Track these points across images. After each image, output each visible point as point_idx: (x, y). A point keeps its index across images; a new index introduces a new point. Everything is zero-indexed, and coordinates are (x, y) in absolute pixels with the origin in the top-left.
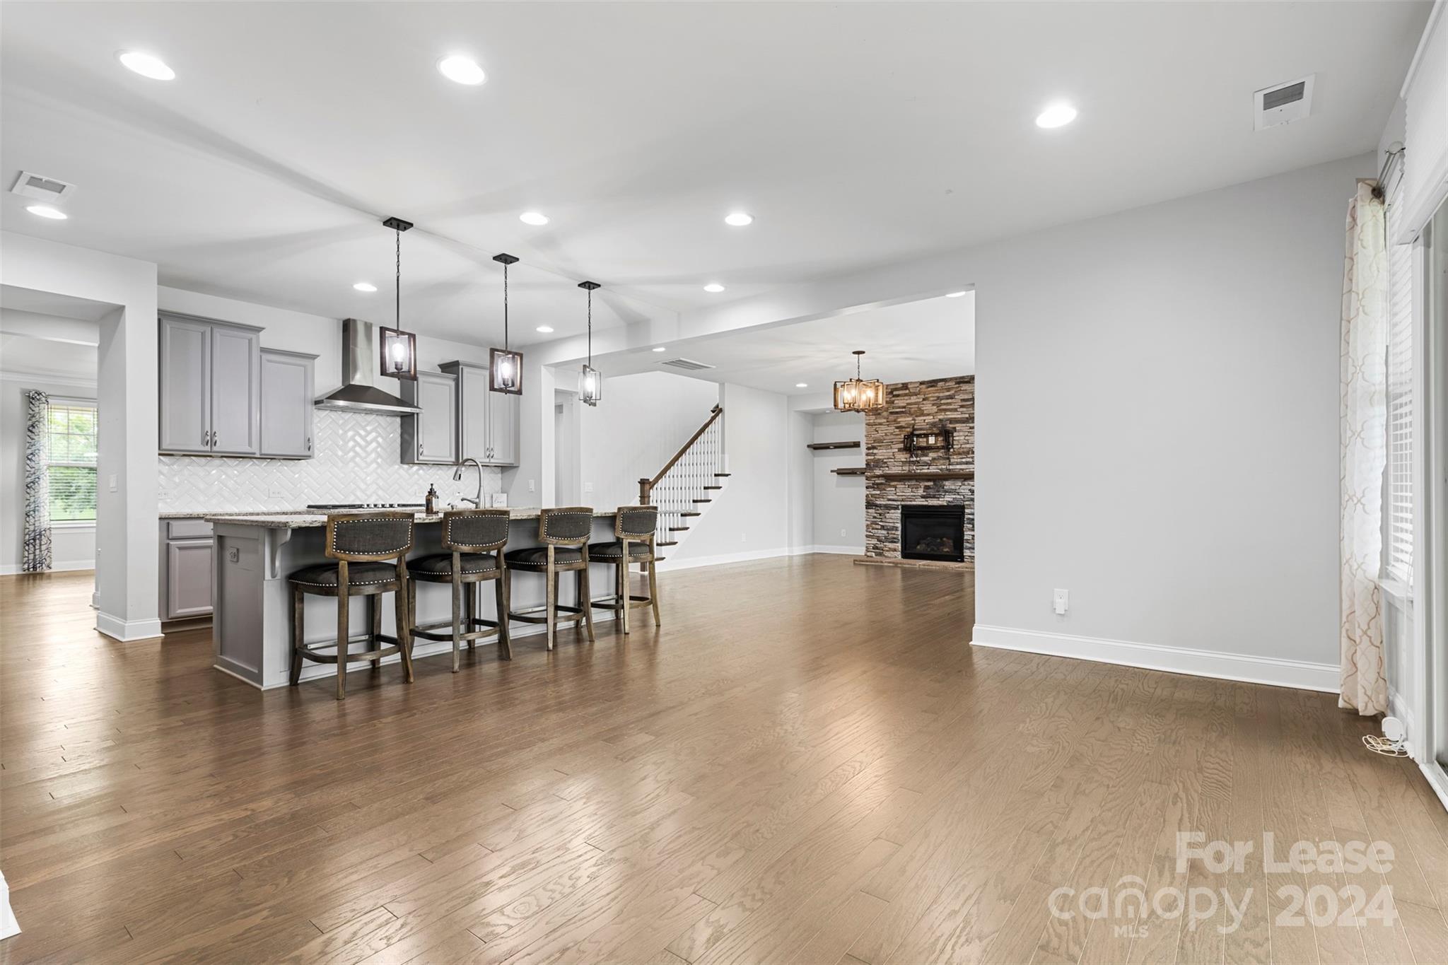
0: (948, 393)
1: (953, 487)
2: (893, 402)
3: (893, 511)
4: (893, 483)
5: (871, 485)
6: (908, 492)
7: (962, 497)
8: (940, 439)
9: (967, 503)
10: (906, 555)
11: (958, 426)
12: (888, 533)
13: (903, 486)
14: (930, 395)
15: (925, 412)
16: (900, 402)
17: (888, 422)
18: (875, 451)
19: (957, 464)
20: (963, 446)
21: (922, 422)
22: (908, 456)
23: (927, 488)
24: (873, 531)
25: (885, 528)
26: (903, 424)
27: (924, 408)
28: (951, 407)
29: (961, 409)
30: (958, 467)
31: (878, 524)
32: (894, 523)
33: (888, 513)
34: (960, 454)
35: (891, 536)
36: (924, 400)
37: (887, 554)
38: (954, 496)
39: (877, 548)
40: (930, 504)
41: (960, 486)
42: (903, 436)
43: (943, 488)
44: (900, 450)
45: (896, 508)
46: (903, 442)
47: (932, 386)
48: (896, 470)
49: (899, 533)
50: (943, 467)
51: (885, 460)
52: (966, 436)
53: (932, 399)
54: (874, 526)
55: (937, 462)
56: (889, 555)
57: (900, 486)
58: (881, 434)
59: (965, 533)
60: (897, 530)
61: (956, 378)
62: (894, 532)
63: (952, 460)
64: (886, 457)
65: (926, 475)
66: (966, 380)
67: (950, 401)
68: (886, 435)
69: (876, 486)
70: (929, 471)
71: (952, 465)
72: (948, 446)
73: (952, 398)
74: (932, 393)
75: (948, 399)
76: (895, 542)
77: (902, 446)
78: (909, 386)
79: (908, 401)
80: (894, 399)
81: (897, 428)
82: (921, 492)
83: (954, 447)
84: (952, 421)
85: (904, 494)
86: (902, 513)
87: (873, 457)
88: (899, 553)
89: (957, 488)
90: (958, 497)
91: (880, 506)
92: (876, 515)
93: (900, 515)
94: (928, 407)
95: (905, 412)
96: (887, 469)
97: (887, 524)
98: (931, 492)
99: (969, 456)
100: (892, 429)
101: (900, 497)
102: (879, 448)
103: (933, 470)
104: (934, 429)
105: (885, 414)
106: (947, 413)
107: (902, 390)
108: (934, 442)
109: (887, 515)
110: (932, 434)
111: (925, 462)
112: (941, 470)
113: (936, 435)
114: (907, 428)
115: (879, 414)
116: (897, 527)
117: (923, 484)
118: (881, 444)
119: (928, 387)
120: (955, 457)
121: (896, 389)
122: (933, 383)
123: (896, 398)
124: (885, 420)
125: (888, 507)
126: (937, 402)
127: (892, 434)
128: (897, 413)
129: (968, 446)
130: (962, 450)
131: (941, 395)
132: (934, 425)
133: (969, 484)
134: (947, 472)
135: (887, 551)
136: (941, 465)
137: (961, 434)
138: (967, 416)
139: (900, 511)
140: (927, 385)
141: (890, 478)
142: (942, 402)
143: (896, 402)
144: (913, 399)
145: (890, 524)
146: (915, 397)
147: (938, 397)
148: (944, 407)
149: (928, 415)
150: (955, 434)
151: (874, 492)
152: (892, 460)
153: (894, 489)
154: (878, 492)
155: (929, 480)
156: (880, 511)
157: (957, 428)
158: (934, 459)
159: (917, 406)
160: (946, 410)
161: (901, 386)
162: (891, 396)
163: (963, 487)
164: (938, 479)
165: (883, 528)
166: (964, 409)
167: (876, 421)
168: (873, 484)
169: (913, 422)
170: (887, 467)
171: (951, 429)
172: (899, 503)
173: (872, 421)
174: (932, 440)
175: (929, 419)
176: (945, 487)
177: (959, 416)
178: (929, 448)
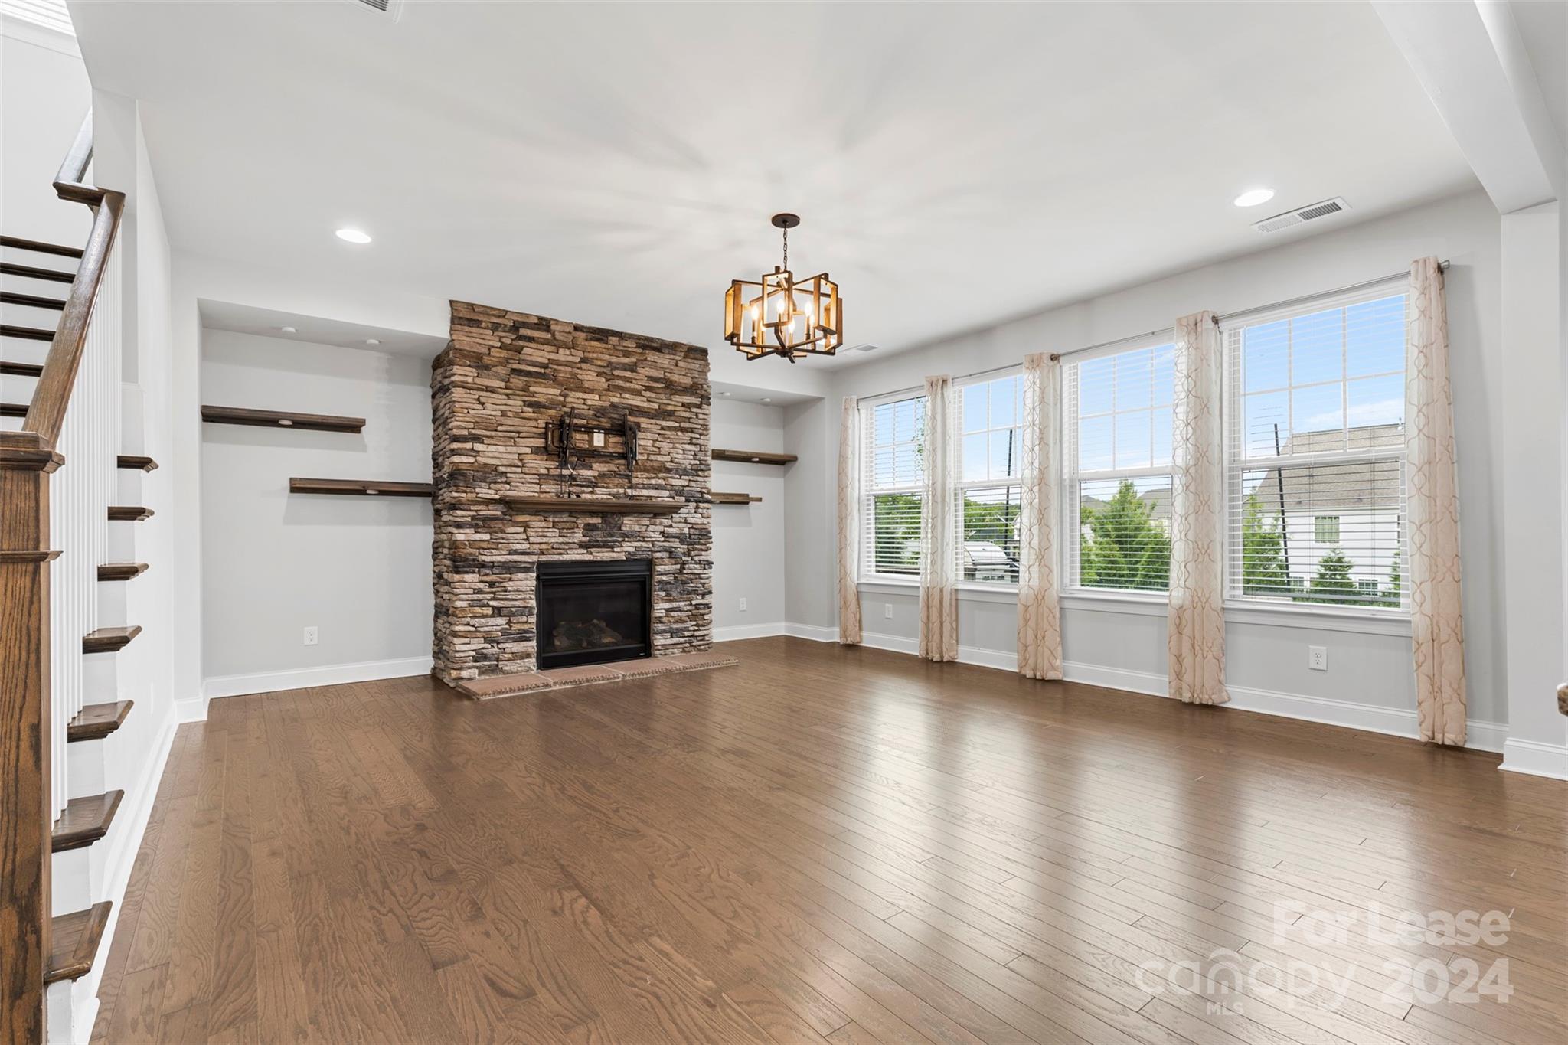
0: (626, 360)
1: (637, 528)
2: (519, 350)
3: (521, 576)
4: (521, 518)
5: (469, 519)
6: (554, 537)
7: (651, 545)
8: (613, 439)
9: (658, 555)
10: (546, 662)
11: (645, 422)
12: (510, 622)
13: (543, 524)
14: (595, 355)
15: (586, 385)
16: (536, 354)
17: (507, 388)
18: (478, 447)
19: (644, 488)
20: (652, 457)
21: (582, 402)
22: (551, 464)
23: (589, 528)
24: (477, 621)
25: (505, 611)
26: (541, 399)
27: (586, 377)
28: (632, 386)
29: (648, 394)
30: (645, 492)
31: (488, 605)
32: (525, 599)
33: (510, 580)
34: (646, 470)
35: (515, 627)
36: (583, 360)
37: (508, 666)
38: (638, 544)
39: (485, 658)
40: (599, 559)
41: (648, 526)
42: (542, 424)
43: (620, 529)
44: (536, 451)
45: (526, 570)
46: (545, 436)
47: (597, 340)
48: (526, 490)
49: (533, 619)
50: (621, 491)
51: (502, 469)
52: (654, 441)
53: (599, 363)
54: (478, 609)
55: (607, 480)
56: (515, 668)
57: (537, 523)
58: (490, 411)
59: (656, 606)
60: (531, 614)
61: (639, 337)
62: (524, 619)
63: (635, 481)
64: (505, 462)
65: (592, 503)
66: (655, 345)
67: (628, 374)
68: (504, 414)
69: (481, 523)
70: (595, 496)
71: (636, 488)
72: (627, 455)
73: (633, 371)
74: (600, 353)
75: (625, 370)
76: (528, 639)
77: (540, 443)
78: (553, 327)
79: (553, 356)
80: (521, 343)
81: (530, 405)
82: (579, 536)
83: (638, 457)
84: (634, 410)
85: (545, 540)
86: (538, 578)
87: (472, 460)
88: (534, 660)
89: (644, 528)
90: (644, 544)
91: (492, 566)
92: (481, 586)
93: (535, 583)
94: (590, 376)
95: (546, 374)
96: (508, 487)
97: (510, 604)
98: (598, 536)
99: (660, 475)
100: (516, 404)
101: (537, 546)
102: (486, 440)
103: (601, 495)
104: (604, 420)
105: (500, 369)
106: (624, 395)
107: (539, 330)
108: (603, 445)
109: (509, 585)
110: (600, 429)
111: (587, 480)
112: (614, 495)
113: (607, 432)
114: (551, 408)
115: (487, 367)
116: (531, 608)
117: (581, 522)
118: (493, 433)
119: (591, 340)
120: (639, 475)
121: (526, 325)
122: (600, 335)
123: (526, 344)
124: (502, 385)
125: (510, 568)
126: (608, 372)
127: (517, 415)
128: (529, 374)
129: (659, 458)
130: (649, 464)
131: (614, 359)
132: (600, 412)
133: (661, 524)
134: (627, 501)
135: (509, 660)
136: (617, 487)
137: (649, 436)
138: (656, 406)
139: (534, 575)
140: (590, 335)
141: (512, 506)
142: (616, 372)
143: (525, 350)
144: (563, 355)
145: (517, 603)
146: (567, 352)
147: (610, 364)
148: (621, 383)
149: (592, 391)
150: (640, 435)
151: (478, 536)
152: (519, 470)
153: (522, 529)
154: (486, 537)
155: (593, 514)
156: (492, 578)
157: (643, 426)
158: (602, 475)
159: (570, 369)
160: (622, 389)
161: (536, 321)
162: (514, 337)
163: (651, 528)
164: (611, 513)
165: (498, 612)
166: (653, 395)
167: (478, 381)
168: (473, 518)
169: (562, 399)
170: (509, 483)
171: (633, 425)
172: (535, 558)
173: (470, 380)
174: (599, 440)
175: (593, 399)
176: (623, 528)
177: (645, 405)
178: (595, 454)
